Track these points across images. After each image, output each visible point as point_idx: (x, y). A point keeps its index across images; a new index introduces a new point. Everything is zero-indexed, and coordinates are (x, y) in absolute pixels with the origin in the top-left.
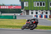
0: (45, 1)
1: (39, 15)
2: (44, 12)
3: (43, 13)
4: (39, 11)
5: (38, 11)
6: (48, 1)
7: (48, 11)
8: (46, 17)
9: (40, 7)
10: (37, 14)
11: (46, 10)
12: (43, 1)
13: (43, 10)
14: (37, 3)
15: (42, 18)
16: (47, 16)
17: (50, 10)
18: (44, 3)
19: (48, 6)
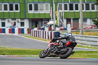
0: (18, 1)
1: (8, 28)
2: (18, 22)
3: (15, 24)
4: (8, 21)
5: (6, 21)
6: (25, 1)
7: (25, 20)
8: (21, 31)
9: (9, 12)
10: (4, 26)
11: (21, 19)
12: (16, 1)
13: (15, 19)
14: (3, 5)
15: (14, 33)
16: (23, 29)
17: (29, 19)
18: (18, 5)
19: (25, 12)
